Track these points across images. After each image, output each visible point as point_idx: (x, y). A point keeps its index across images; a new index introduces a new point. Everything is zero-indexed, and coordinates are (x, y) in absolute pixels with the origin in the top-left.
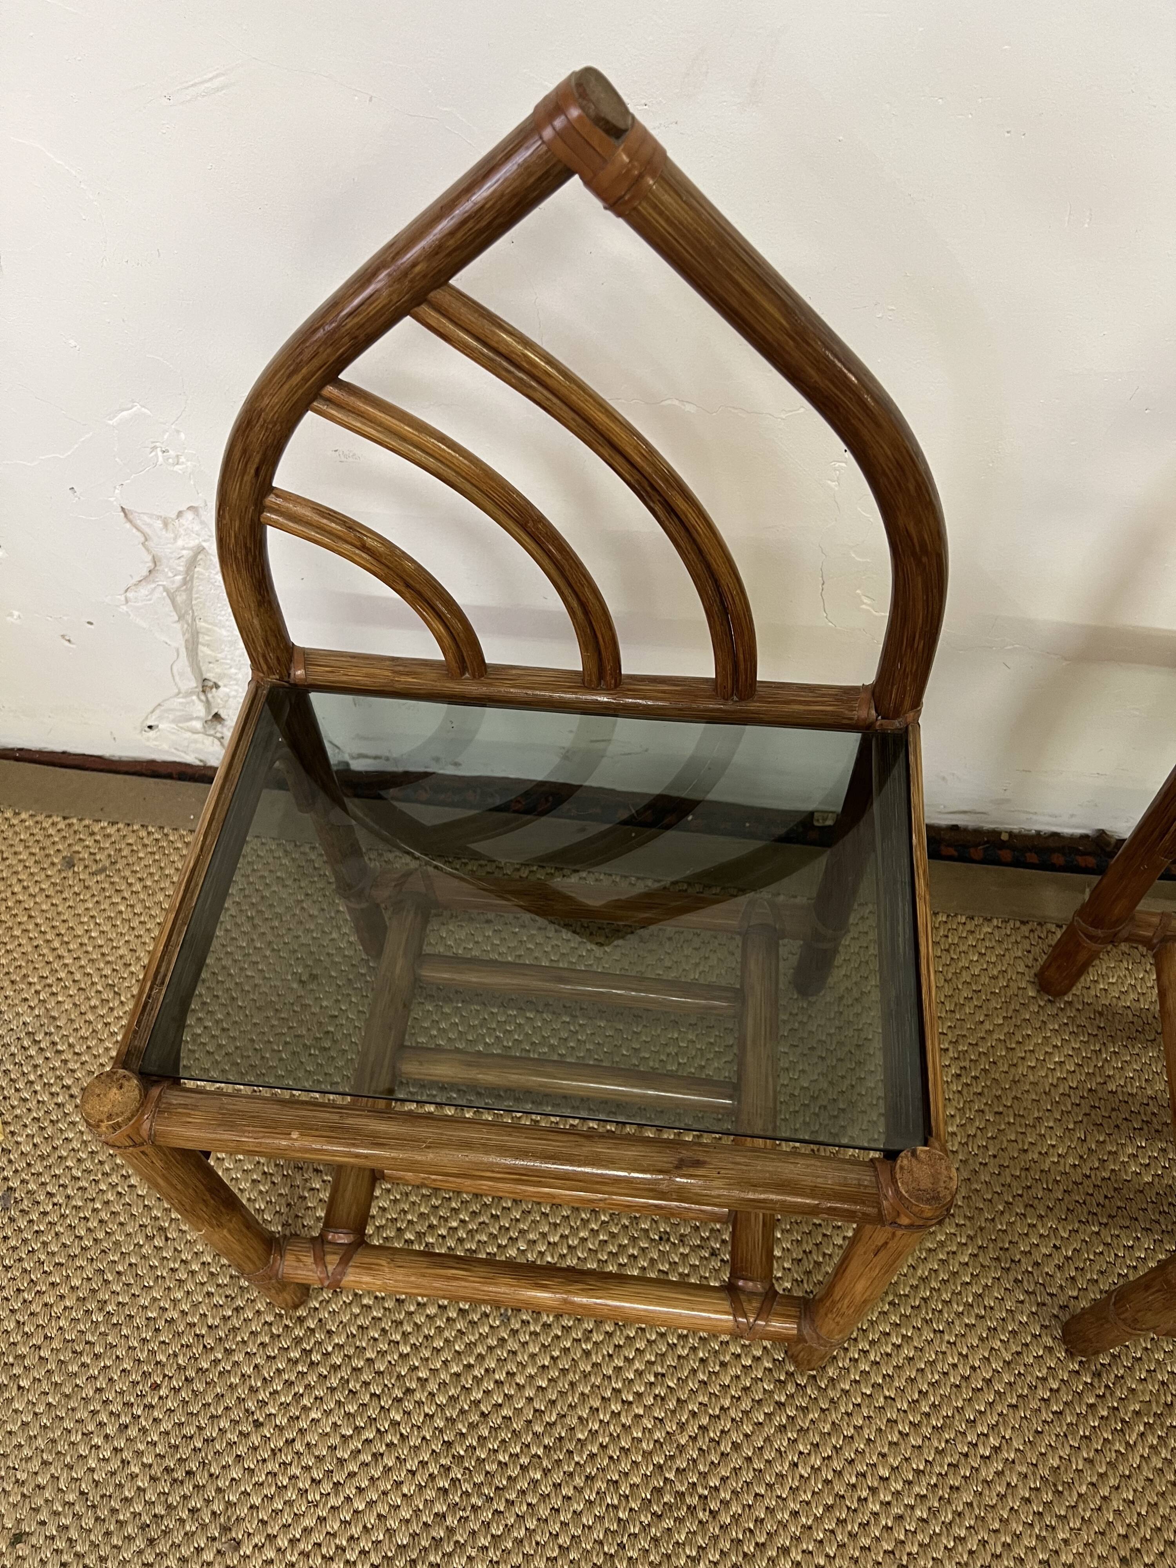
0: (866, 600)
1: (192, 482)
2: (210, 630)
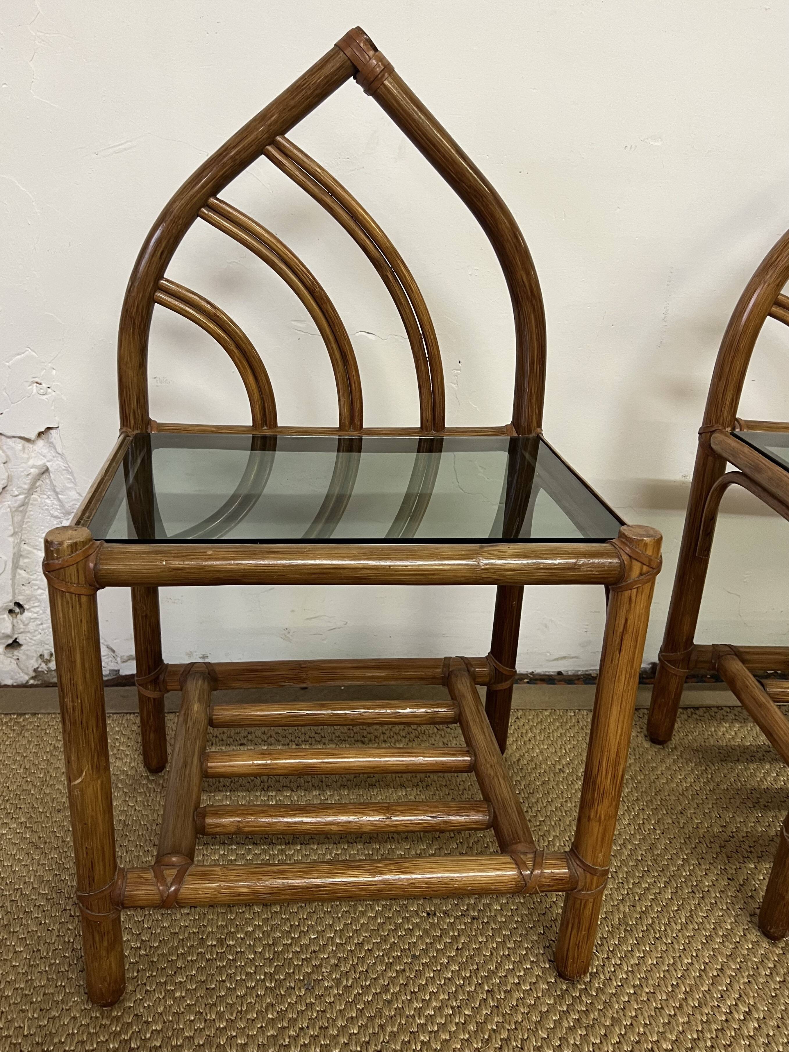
0: (481, 470)
1: (53, 408)
2: (30, 552)
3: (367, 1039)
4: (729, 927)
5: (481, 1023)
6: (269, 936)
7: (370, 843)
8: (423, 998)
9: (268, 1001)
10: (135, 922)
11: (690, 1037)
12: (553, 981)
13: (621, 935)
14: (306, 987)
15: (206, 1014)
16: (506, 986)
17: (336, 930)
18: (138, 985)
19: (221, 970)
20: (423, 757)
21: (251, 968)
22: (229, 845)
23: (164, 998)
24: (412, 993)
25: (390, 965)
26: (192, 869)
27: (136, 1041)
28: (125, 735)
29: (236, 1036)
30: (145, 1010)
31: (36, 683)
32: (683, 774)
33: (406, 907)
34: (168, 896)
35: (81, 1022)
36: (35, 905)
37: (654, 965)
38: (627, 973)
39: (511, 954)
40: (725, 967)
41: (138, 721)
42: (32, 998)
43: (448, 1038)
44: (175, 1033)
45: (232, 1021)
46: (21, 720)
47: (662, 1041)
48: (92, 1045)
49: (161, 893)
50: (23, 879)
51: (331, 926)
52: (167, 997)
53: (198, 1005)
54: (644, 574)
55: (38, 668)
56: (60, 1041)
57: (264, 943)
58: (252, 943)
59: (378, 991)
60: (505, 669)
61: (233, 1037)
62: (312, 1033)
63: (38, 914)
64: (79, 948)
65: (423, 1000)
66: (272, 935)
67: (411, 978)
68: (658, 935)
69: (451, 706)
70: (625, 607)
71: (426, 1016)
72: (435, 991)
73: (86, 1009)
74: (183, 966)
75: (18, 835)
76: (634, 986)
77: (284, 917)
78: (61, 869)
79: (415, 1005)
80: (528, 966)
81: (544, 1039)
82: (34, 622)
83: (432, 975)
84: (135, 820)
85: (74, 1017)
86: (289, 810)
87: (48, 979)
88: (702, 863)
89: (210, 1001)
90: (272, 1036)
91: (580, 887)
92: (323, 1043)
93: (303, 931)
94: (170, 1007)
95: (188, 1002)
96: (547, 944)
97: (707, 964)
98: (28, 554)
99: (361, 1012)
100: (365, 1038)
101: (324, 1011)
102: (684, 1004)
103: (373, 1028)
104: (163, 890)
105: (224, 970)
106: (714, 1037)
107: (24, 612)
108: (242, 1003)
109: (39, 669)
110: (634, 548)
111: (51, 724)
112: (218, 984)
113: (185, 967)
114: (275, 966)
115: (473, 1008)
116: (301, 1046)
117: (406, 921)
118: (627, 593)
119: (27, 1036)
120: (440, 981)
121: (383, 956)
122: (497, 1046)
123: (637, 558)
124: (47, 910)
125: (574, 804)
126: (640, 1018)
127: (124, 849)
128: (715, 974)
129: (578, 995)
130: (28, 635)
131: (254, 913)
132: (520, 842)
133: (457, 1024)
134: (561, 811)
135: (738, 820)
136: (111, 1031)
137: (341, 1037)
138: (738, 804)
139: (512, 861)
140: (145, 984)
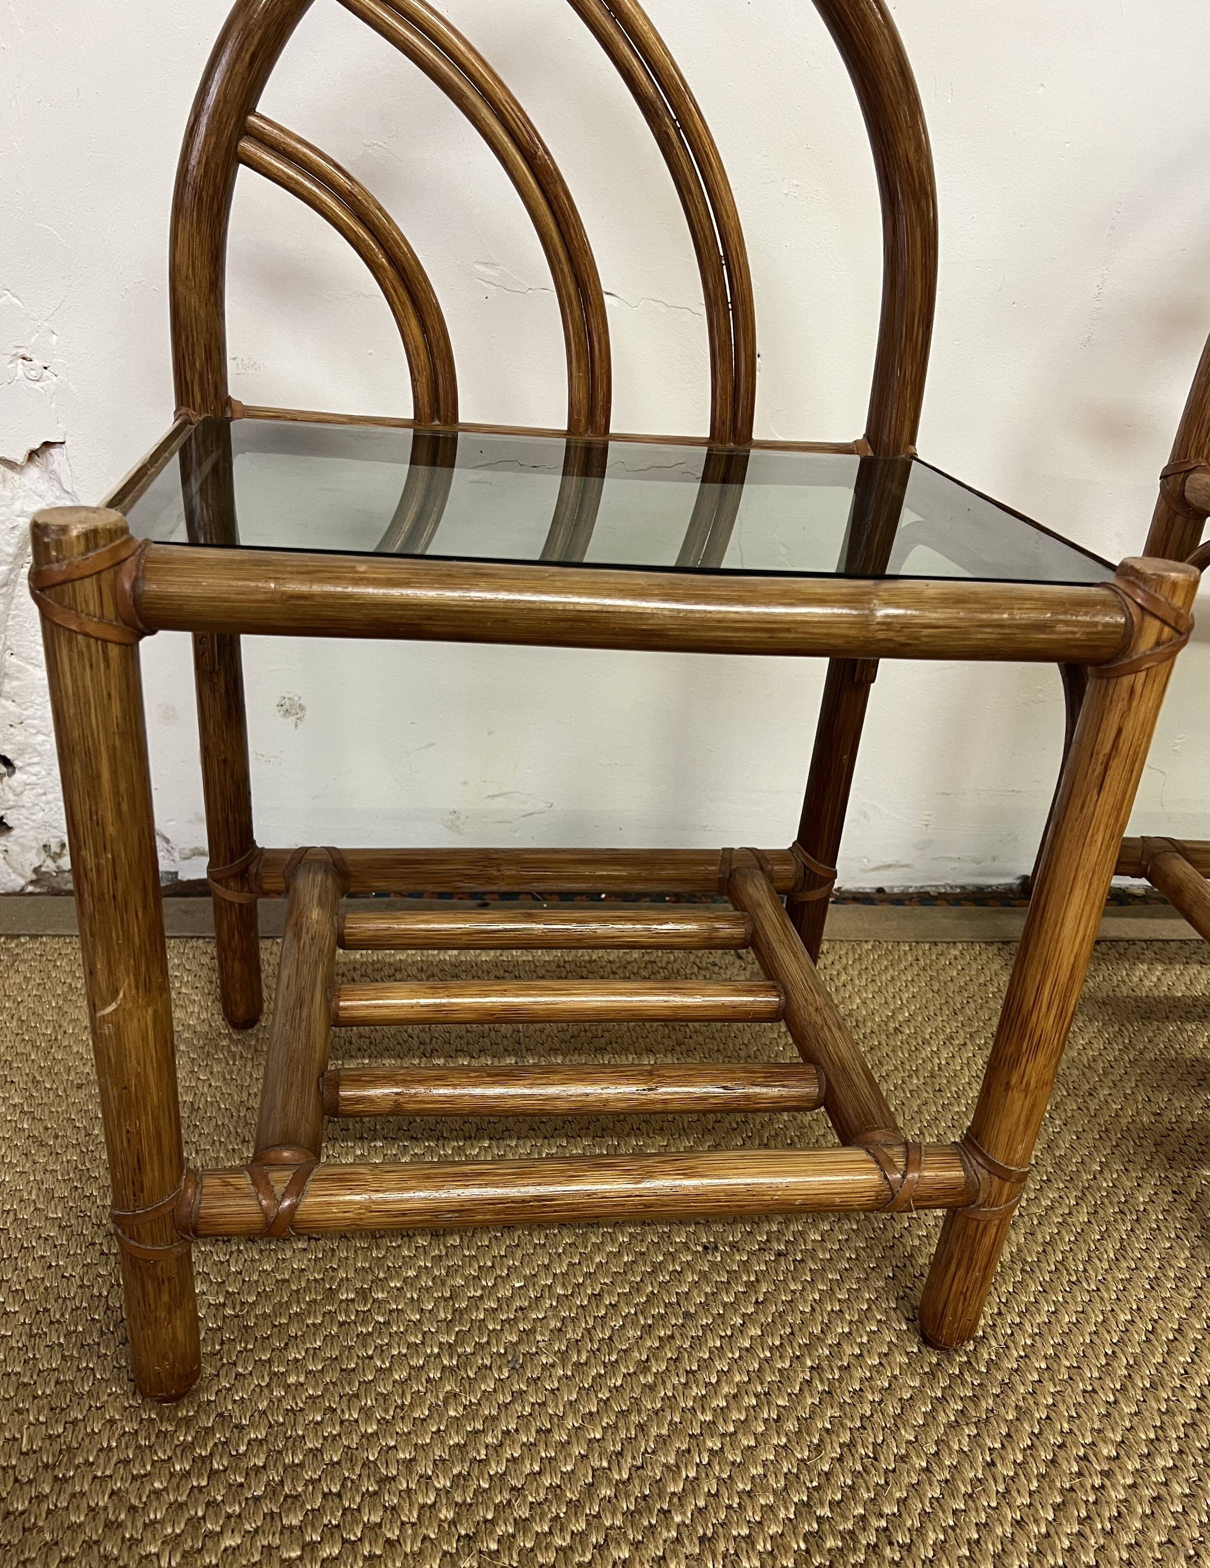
1: (53, 406)
2: (21, 670)
3: (619, 1448)
4: (1184, 1265)
5: (806, 1419)
6: (443, 1284)
7: (603, 1137)
8: (707, 1380)
9: (448, 1388)
10: (215, 1263)
11: (1144, 1437)
12: (915, 1350)
13: (1017, 1279)
14: (511, 1365)
15: (343, 1411)
16: (841, 1360)
17: (555, 1275)
18: (223, 1365)
19: (364, 1339)
20: (703, 996)
21: (416, 1336)
22: (371, 1141)
23: (268, 1385)
24: (687, 1372)
25: (648, 1329)
26: (317, 1172)
27: (221, 1458)
28: (189, 970)
29: (395, 1447)
30: (235, 1406)
31: (38, 890)
32: (1086, 1036)
33: (669, 1237)
34: (278, 1214)
35: (124, 1427)
36: (40, 1237)
37: (1074, 1324)
38: (1033, 1336)
39: (845, 1309)
40: (1185, 1328)
41: (212, 949)
42: (36, 1390)
43: (753, 1443)
44: (290, 1444)
45: (387, 1422)
46: (13, 945)
47: (1101, 1444)
48: (144, 1466)
49: (264, 1211)
50: (17, 1194)
51: (547, 1267)
52: (273, 1385)
53: (328, 1395)
54: (1163, 643)
55: (40, 866)
56: (87, 1461)
57: (435, 1295)
58: (415, 1296)
59: (632, 1370)
60: (818, 867)
61: (390, 1448)
62: (525, 1440)
63: (45, 1251)
64: (118, 1305)
65: (707, 1385)
66: (450, 1282)
67: (685, 1349)
68: (1074, 1279)
69: (739, 919)
70: (1121, 706)
71: (714, 1410)
72: (725, 1369)
73: (131, 1406)
74: (300, 1333)
75: (8, 1124)
76: (1045, 1357)
77: (467, 1253)
78: (84, 1179)
79: (695, 1391)
80: (874, 1328)
81: (910, 1442)
82: (32, 789)
83: (718, 1344)
84: (212, 1103)
85: (110, 1421)
86: (484, 1074)
87: (64, 1358)
88: (1131, 1169)
89: (347, 1389)
90: (458, 1444)
91: (980, 1200)
92: (543, 1455)
93: (500, 1276)
94: (279, 1400)
95: (311, 1392)
96: (901, 1294)
97: (1155, 1321)
98: (19, 672)
99: (605, 1403)
100: (614, 1445)
101: (544, 1404)
102: (1129, 1384)
103: (628, 1429)
104: (268, 1206)
105: (369, 1340)
106: (1182, 1436)
107: (14, 772)
108: (403, 1391)
109: (43, 869)
110: (1152, 591)
111: (63, 952)
112: (360, 1362)
113: (303, 1336)
114: (457, 1333)
115: (789, 1395)
116: (508, 1460)
117: (670, 1259)
118: (1126, 681)
119: (27, 1454)
120: (733, 1353)
121: (636, 1314)
122: (834, 1455)
123: (1154, 611)
124: (61, 1245)
125: (922, 1080)
126: (1062, 1408)
127: (192, 1147)
128: (1171, 1337)
129: (957, 1372)
130: (23, 811)
131: (417, 1248)
132: (878, 1128)
133: (766, 1421)
134: (904, 1092)
135: (1177, 1105)
136: (176, 1442)
137: (575, 1446)
138: (1174, 1081)
139: (869, 1157)
140: (235, 1364)
